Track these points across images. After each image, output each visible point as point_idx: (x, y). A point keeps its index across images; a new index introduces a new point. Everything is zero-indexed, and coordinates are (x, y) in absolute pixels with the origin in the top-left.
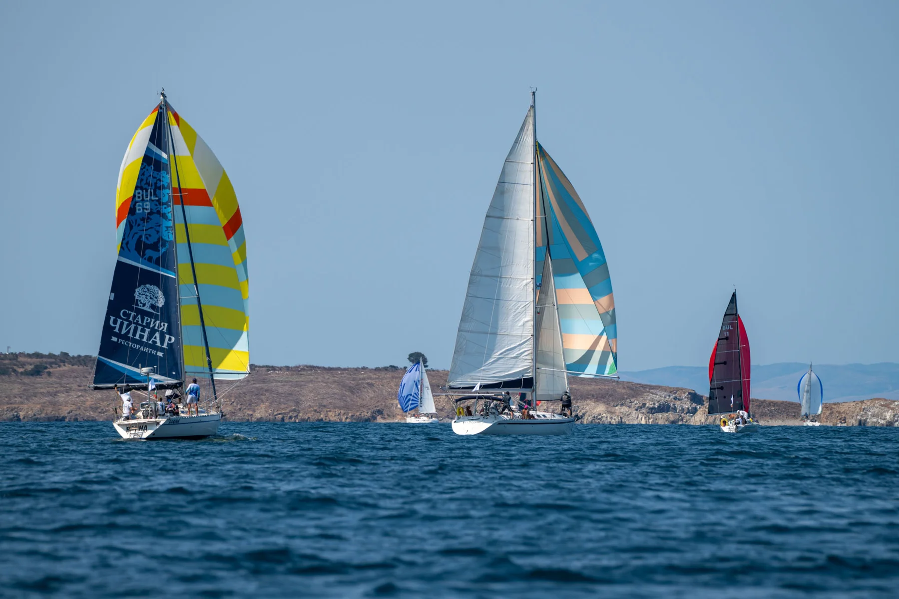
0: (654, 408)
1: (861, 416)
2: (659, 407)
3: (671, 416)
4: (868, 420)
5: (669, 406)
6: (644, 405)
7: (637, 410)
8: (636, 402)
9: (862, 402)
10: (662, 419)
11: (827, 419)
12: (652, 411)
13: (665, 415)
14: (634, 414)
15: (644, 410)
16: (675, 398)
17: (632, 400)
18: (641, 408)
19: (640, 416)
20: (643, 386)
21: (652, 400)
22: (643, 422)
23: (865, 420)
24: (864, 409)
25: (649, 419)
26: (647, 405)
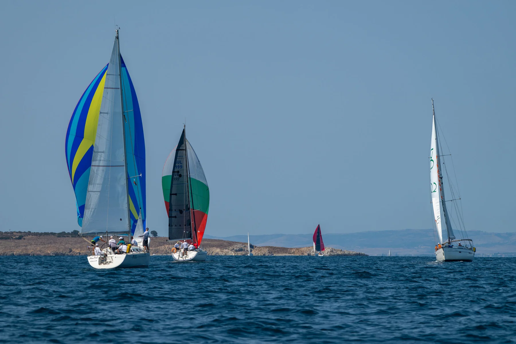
0: (237, 250)
1: (309, 252)
2: (239, 249)
3: (243, 253)
4: (311, 254)
5: (242, 249)
6: (234, 249)
7: (231, 251)
8: (231, 248)
9: (309, 247)
10: (240, 254)
11: (297, 253)
12: (236, 251)
13: (241, 252)
14: (230, 252)
15: (233, 251)
16: (244, 246)
17: (229, 247)
18: (233, 250)
19: (232, 253)
20: (233, 242)
21: (236, 247)
22: (233, 255)
23: (310, 254)
24: (310, 250)
25: (235, 254)
26: (235, 249)
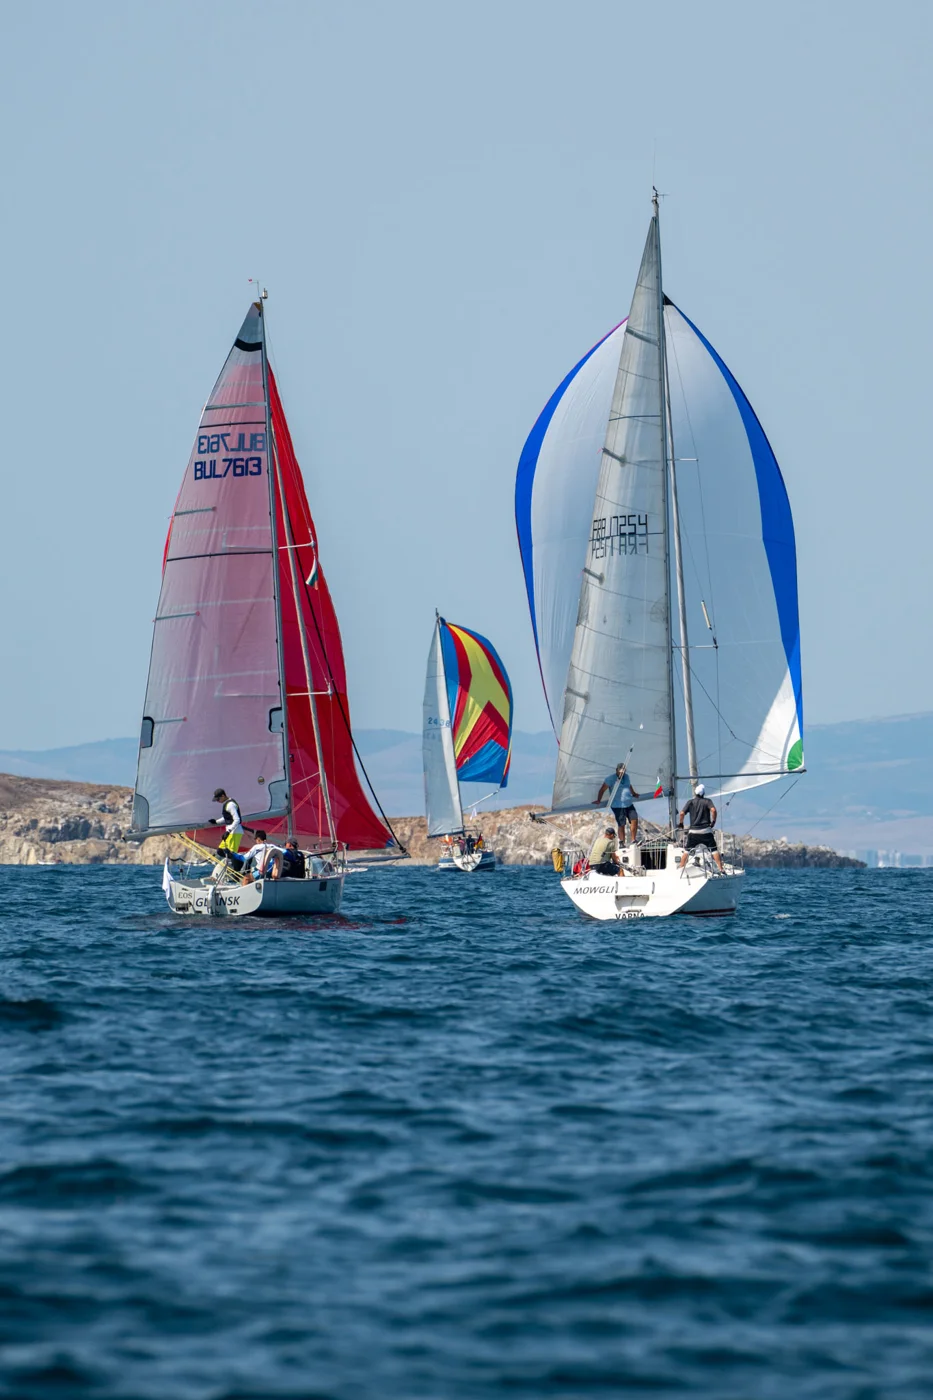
0: (55, 830)
1: (494, 843)
2: (67, 827)
3: (93, 847)
4: (509, 852)
5: (87, 825)
6: (35, 823)
7: (18, 834)
8: (18, 818)
9: (497, 814)
10: (73, 852)
11: (422, 850)
12: (51, 835)
13: (79, 844)
14: (12, 842)
15: (34, 834)
16: (102, 809)
17: (8, 813)
18: (28, 829)
19: (25, 847)
20: (31, 782)
21: (50, 813)
22: (32, 860)
23: (502, 853)
24: (499, 829)
25: (45, 853)
26: (42, 824)
